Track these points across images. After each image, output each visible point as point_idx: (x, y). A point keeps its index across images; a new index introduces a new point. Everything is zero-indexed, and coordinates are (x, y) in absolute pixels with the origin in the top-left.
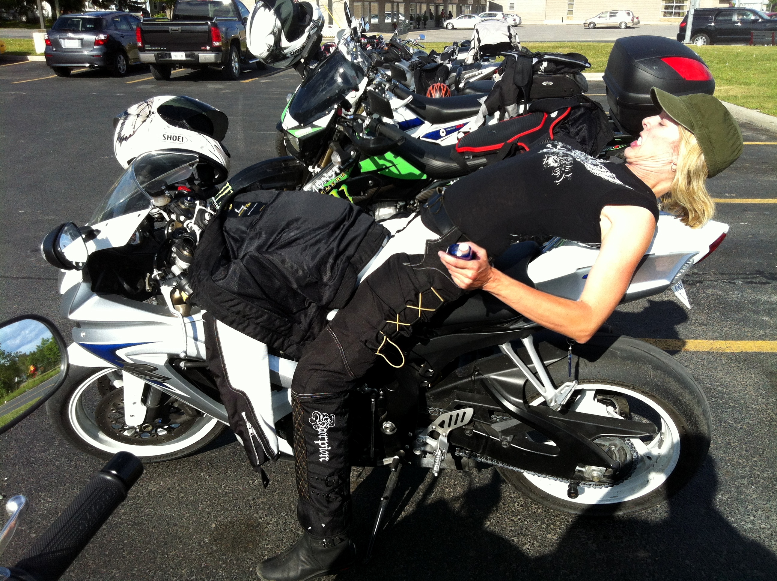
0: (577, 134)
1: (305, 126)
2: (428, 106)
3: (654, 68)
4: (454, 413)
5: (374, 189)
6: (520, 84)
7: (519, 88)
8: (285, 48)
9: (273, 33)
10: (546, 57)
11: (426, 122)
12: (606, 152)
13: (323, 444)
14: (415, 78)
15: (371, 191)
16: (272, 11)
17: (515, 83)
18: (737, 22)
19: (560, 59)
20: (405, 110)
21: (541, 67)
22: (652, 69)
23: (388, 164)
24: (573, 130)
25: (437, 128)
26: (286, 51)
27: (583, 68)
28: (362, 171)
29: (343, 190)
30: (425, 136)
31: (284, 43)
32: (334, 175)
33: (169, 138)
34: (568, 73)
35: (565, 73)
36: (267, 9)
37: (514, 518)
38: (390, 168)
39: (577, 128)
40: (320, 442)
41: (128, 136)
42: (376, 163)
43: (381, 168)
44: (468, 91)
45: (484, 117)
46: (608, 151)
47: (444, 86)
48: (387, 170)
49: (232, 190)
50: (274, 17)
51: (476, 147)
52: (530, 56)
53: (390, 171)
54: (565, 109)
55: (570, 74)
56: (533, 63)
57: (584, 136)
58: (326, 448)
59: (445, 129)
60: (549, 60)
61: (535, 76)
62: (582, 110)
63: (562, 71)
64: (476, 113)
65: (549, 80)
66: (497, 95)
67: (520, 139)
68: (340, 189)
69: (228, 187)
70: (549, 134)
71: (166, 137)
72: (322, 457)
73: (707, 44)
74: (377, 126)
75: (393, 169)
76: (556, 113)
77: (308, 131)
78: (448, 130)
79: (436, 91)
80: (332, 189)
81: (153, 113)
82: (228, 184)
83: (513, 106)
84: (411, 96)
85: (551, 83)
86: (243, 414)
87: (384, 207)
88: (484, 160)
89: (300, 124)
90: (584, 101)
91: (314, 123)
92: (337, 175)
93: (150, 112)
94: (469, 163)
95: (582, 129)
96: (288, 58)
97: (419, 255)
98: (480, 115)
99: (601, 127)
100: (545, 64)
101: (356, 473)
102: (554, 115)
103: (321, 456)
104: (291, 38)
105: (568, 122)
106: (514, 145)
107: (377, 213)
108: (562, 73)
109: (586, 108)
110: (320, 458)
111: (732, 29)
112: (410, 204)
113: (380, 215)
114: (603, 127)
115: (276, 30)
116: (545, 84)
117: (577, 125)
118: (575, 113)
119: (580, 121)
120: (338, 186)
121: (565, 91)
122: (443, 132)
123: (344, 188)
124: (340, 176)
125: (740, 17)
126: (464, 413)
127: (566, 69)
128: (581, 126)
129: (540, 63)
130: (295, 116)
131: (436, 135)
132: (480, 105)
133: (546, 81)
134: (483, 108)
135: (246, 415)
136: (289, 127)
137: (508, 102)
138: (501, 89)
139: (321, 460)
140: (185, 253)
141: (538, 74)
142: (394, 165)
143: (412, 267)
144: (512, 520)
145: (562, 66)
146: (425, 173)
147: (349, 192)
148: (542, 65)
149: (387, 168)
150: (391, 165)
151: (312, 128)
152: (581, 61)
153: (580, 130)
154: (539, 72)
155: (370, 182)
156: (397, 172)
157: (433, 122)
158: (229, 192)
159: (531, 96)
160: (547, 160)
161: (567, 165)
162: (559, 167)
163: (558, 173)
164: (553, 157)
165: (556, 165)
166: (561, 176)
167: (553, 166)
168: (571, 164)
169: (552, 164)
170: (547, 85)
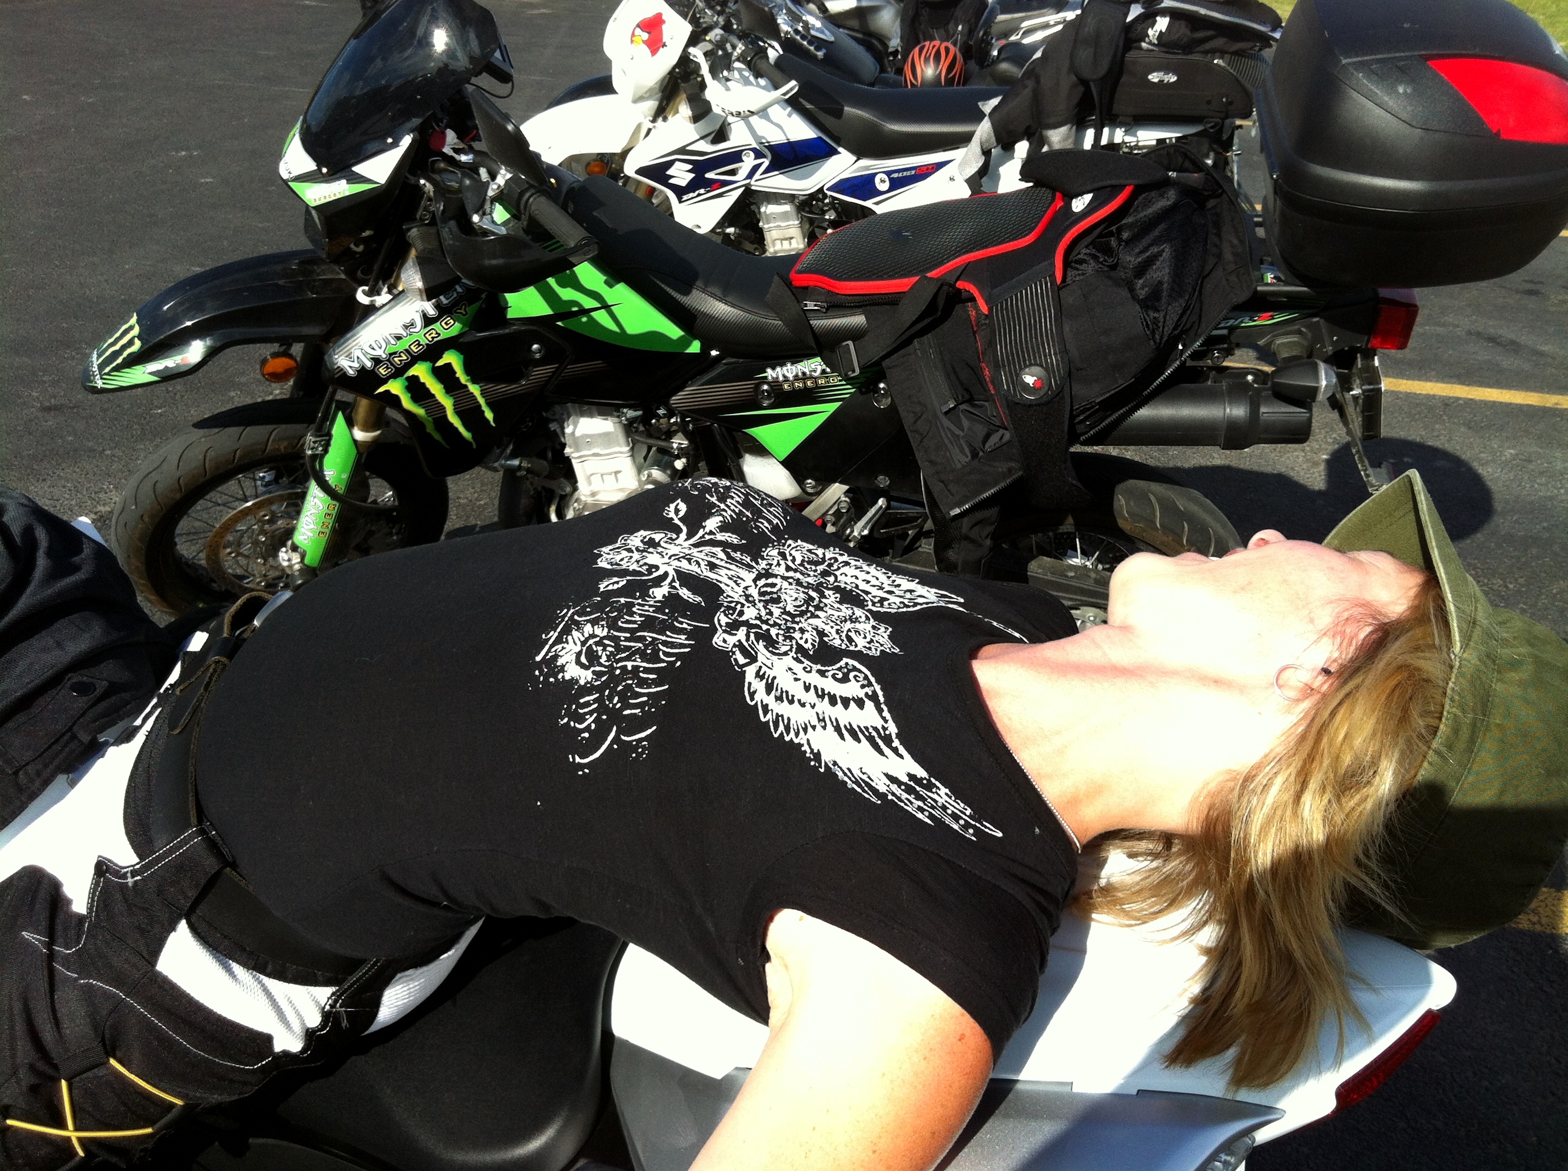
0: (1141, 270)
1: (330, 177)
2: (847, 109)
3: (1401, 90)
5: (548, 369)
6: (1087, 74)
7: (1084, 82)
10: (1166, 4)
11: (840, 149)
12: (1232, 329)
15: (540, 373)
17: (1073, 69)
19: (1203, 11)
20: (789, 115)
21: (1150, 32)
22: (1392, 91)
23: (588, 303)
24: (1129, 258)
25: (867, 168)
28: (511, 314)
29: (449, 366)
30: (835, 188)
32: (419, 323)
34: (1222, 53)
35: (1214, 52)
38: (594, 314)
39: (1142, 252)
42: (550, 296)
43: (566, 312)
45: (986, 153)
46: (1237, 327)
47: (947, 50)
48: (584, 319)
49: (139, 337)
51: (840, 279)
53: (592, 322)
54: (1116, 189)
55: (1227, 57)
56: (1129, 19)
57: (1160, 283)
59: (888, 173)
60: (1174, 14)
61: (1131, 55)
62: (1169, 198)
63: (1208, 46)
64: (964, 139)
65: (1167, 69)
66: (1027, 93)
67: (965, 272)
68: (440, 363)
69: (131, 328)
70: (1053, 265)
75: (601, 317)
76: (1088, 197)
77: (340, 189)
78: (895, 175)
79: (927, 60)
80: (414, 360)
82: (133, 320)
83: (1063, 130)
84: (793, 83)
85: (1174, 79)
87: (591, 415)
89: (319, 165)
91: (356, 169)
92: (428, 321)
94: (817, 323)
95: (1156, 257)
98: (975, 146)
99: (1219, 256)
100: (1162, 23)
102: (1079, 204)
105: (1119, 231)
106: (945, 288)
107: (568, 430)
108: (1206, 52)
109: (1187, 191)
112: (658, 417)
113: (578, 434)
114: (1228, 256)
116: (1154, 77)
117: (1145, 242)
118: (1148, 203)
119: (1156, 232)
120: (432, 352)
121: (1209, 102)
122: (883, 181)
123: (452, 358)
124: (437, 326)
127: (1219, 42)
128: (1155, 250)
129: (1148, 18)
130: (311, 146)
131: (863, 186)
132: (979, 116)
133: (1159, 70)
134: (984, 129)
136: (295, 173)
137: (1052, 120)
138: (1038, 82)
141: (1141, 48)
142: (606, 307)
145: (1210, 33)
146: (696, 338)
147: (468, 370)
148: (1153, 25)
149: (586, 312)
150: (597, 305)
151: (349, 182)
152: (1262, 22)
153: (1150, 262)
154: (1144, 45)
155: (535, 346)
156: (613, 327)
157: (860, 153)
158: (131, 343)
159: (1117, 108)
160: (558, 641)
161: (643, 683)
162: (600, 689)
163: (590, 720)
164: (588, 629)
165: (585, 676)
166: (598, 737)
167: (574, 681)
168: (663, 676)
169: (572, 671)
170: (1161, 81)
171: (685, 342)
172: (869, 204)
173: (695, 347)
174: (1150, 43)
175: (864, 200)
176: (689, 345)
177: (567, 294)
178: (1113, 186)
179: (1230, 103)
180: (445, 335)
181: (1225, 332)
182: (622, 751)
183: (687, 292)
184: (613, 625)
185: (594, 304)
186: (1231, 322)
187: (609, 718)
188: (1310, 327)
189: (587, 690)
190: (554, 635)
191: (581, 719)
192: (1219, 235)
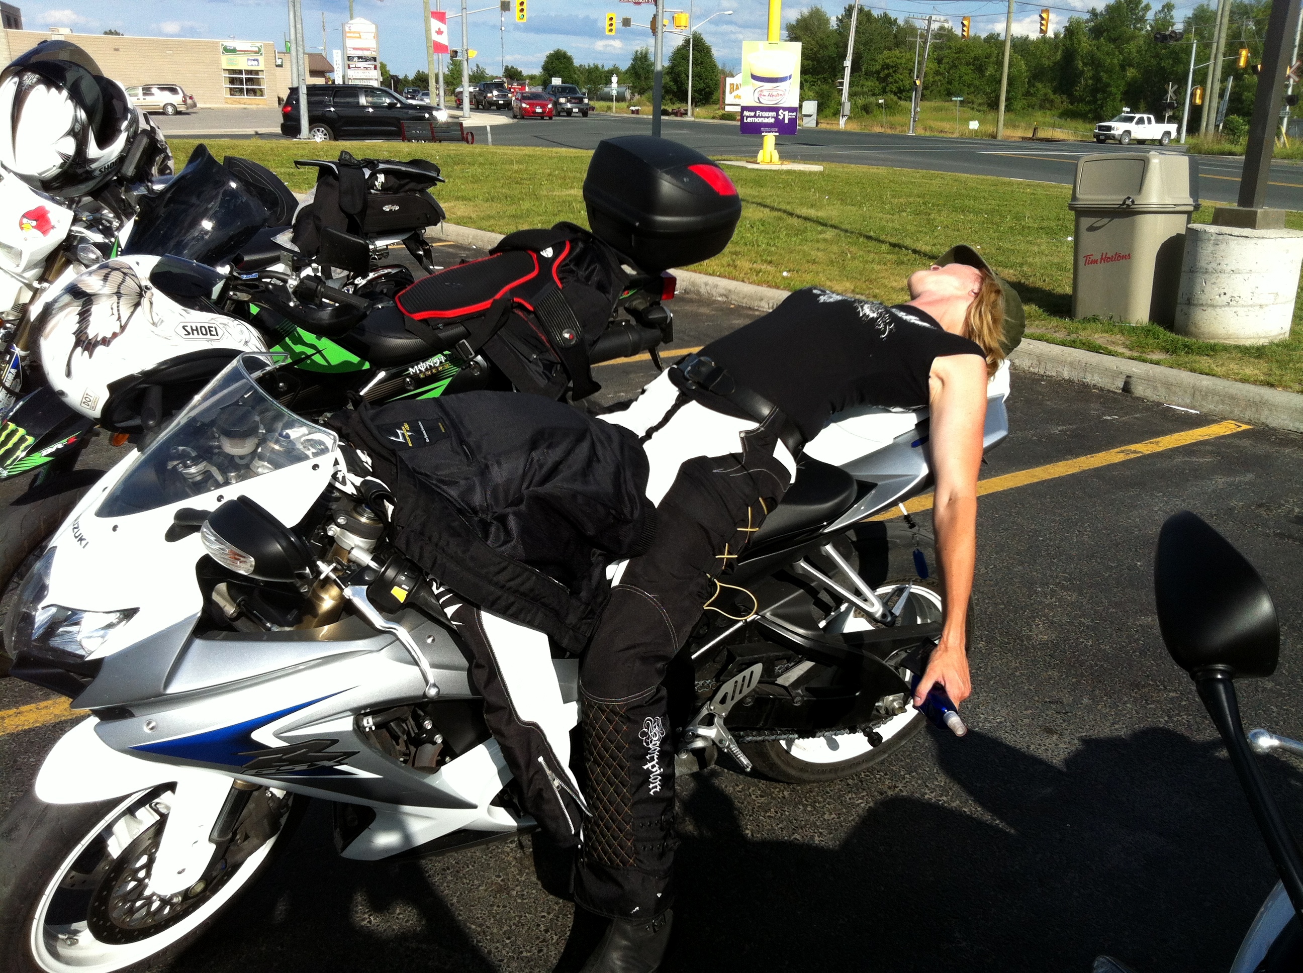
0: (588, 278)
3: (685, 180)
4: (739, 678)
5: (289, 397)
6: (349, 211)
7: (347, 216)
8: (94, 161)
9: (72, 132)
10: (381, 166)
13: (653, 766)
16: (65, 93)
17: (342, 209)
19: (404, 169)
21: (376, 183)
22: (682, 181)
23: (310, 351)
24: (580, 272)
26: (93, 166)
31: (93, 150)
33: (195, 332)
35: (413, 190)
36: (53, 90)
38: (313, 357)
39: (586, 268)
40: (649, 765)
41: (109, 335)
42: (289, 351)
43: (300, 359)
48: (309, 362)
50: (70, 104)
51: (448, 309)
52: (356, 165)
53: (313, 361)
58: (658, 772)
60: (385, 172)
61: (369, 198)
63: (407, 188)
67: (513, 291)
70: (555, 282)
71: (189, 329)
72: (653, 788)
74: (317, 287)
75: (317, 358)
76: (549, 250)
81: (146, 287)
85: (397, 208)
86: (541, 759)
93: (140, 287)
96: (94, 178)
97: (733, 456)
100: (381, 178)
102: (547, 254)
103: (651, 786)
104: (103, 142)
105: (570, 262)
106: (506, 303)
108: (406, 191)
110: (650, 790)
111: (361, 117)
115: (78, 127)
116: (387, 208)
119: (588, 259)
126: (752, 672)
127: (412, 185)
129: (373, 176)
133: (388, 204)
138: (318, 219)
139: (651, 793)
142: (319, 352)
143: (727, 474)
145: (407, 181)
146: (367, 360)
148: (377, 179)
149: (309, 357)
150: (314, 352)
152: (432, 172)
153: (592, 272)
154: (372, 191)
155: (281, 384)
156: (325, 363)
161: (884, 316)
162: (879, 317)
163: (882, 325)
166: (885, 328)
167: (872, 318)
169: (871, 315)
170: (391, 210)
171: (361, 364)
173: (367, 366)
174: (377, 190)
176: (363, 364)
177: (298, 348)
182: (891, 331)
185: (312, 351)
190: (860, 309)
191: (879, 326)
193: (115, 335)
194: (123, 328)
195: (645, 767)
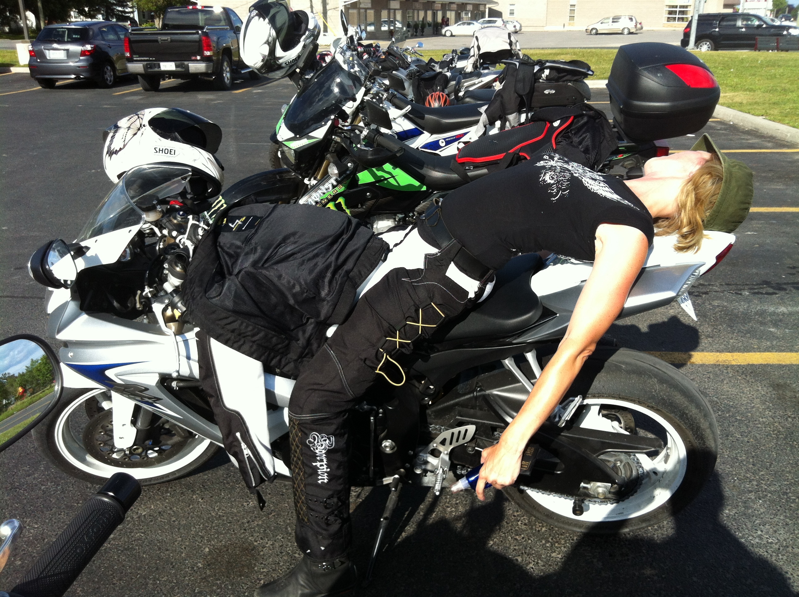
0: (580, 143)
1: (301, 138)
2: (426, 116)
3: (659, 75)
4: (456, 430)
5: (372, 202)
6: (521, 92)
7: (520, 96)
8: (280, 58)
9: (267, 42)
10: (548, 64)
11: (424, 132)
12: (610, 161)
13: (321, 465)
14: (413, 87)
15: (370, 203)
16: (267, 20)
17: (516, 92)
18: (742, 28)
19: (562, 66)
20: (404, 120)
21: (543, 75)
22: (657, 76)
23: (387, 176)
24: (576, 139)
25: (436, 138)
26: (281, 61)
27: (586, 75)
28: (360, 183)
29: (340, 203)
30: (424, 147)
31: (279, 52)
32: (331, 187)
33: (161, 152)
34: (570, 81)
35: (567, 80)
36: (261, 19)
37: (517, 537)
38: (389, 180)
39: (580, 136)
40: (318, 464)
41: (118, 150)
42: (374, 175)
43: (379, 180)
44: (467, 100)
45: (485, 126)
46: (612, 160)
47: (442, 95)
48: (386, 182)
49: (225, 203)
50: (269, 26)
52: (531, 63)
53: (388, 182)
54: (567, 118)
55: (572, 82)
56: (535, 71)
57: (588, 146)
58: (325, 470)
59: (444, 139)
60: (551, 68)
61: (536, 84)
62: (585, 119)
63: (565, 79)
64: (476, 122)
65: (551, 88)
66: (498, 103)
67: (521, 149)
68: (337, 202)
69: (220, 201)
70: (551, 144)
71: (158, 150)
72: (321, 479)
73: (711, 50)
74: (375, 136)
75: (392, 181)
76: (559, 122)
77: (304, 142)
78: (447, 140)
79: (435, 100)
80: (329, 201)
81: (144, 126)
82: (221, 198)
83: (514, 115)
84: (409, 106)
85: (554, 92)
86: (238, 435)
87: (383, 220)
88: (485, 171)
89: (296, 135)
90: (587, 109)
91: (310, 134)
92: (334, 187)
93: (141, 125)
94: (469, 174)
95: (585, 137)
96: (283, 68)
97: (418, 270)
98: (481, 125)
99: (604, 136)
100: (547, 72)
101: (355, 494)
102: (556, 124)
103: (320, 477)
104: (286, 47)
105: (571, 131)
106: (516, 155)
107: (375, 226)
108: (564, 81)
109: (590, 117)
110: (319, 480)
111: (736, 35)
112: (410, 217)
113: (378, 227)
114: (607, 136)
115: (270, 39)
116: (546, 92)
117: (580, 134)
118: (578, 121)
119: (584, 130)
120: (334, 198)
121: (568, 99)
122: (442, 142)
123: (341, 200)
124: (336, 188)
125: (745, 23)
126: (466, 430)
127: (568, 77)
128: (584, 135)
129: (541, 70)
130: (291, 128)
131: (435, 145)
132: (480, 114)
133: (548, 89)
134: (484, 118)
135: (241, 436)
136: (285, 138)
137: (509, 111)
138: (502, 97)
139: (320, 482)
140: (178, 269)
141: (540, 82)
142: (393, 177)
143: (412, 282)
144: (516, 539)
145: (564, 74)
146: (425, 185)
147: (346, 204)
148: (543, 73)
149: (386, 179)
150: (390, 176)
151: (308, 139)
152: (584, 68)
153: (583, 139)
154: (541, 80)
155: (368, 194)
156: (396, 184)
157: (432, 132)
158: (222, 206)
159: (533, 105)
160: (544, 176)
161: (564, 182)
162: (556, 184)
163: (555, 190)
164: (550, 173)
165: (552, 182)
166: (557, 193)
167: (550, 183)
168: (568, 180)
169: (549, 181)
170: (549, 93)
171: (420, 187)
172: (437, 152)
173: (424, 188)
174: (543, 80)
175: (436, 150)
176: (422, 187)
177: (380, 173)
178: (567, 117)
179: (576, 99)
180: (339, 191)
181: (608, 162)
182: (562, 196)
183: (421, 169)
184: (554, 172)
185: (389, 176)
186: (610, 159)
187: (559, 189)
188: (635, 158)
189: (553, 184)
190: (542, 175)
191: (553, 190)
192: (603, 128)
193: (121, 149)
194: (124, 146)
195: (314, 464)
